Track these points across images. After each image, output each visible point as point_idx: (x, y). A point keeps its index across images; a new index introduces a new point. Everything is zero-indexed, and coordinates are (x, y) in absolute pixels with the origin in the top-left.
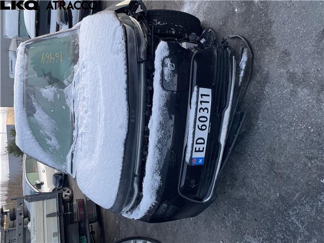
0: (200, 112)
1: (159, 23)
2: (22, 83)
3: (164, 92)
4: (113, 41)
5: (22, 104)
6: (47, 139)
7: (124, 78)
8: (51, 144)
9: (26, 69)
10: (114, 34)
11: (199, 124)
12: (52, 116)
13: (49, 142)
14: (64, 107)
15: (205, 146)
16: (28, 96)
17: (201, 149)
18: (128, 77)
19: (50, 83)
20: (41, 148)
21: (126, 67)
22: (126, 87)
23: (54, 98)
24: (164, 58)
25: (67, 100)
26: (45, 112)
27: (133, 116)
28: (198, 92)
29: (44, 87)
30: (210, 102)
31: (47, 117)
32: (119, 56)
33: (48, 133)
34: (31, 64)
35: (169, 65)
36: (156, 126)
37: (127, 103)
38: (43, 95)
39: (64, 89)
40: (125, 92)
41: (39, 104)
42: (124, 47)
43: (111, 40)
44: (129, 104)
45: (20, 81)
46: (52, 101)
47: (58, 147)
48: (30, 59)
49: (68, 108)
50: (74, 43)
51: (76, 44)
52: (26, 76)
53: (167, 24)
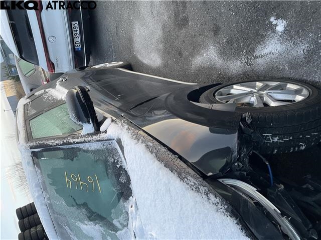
2: (45, 207)
16: (60, 227)
29: (82, 222)
34: (51, 184)
38: (84, 231)
39: (116, 231)
48: (45, 175)
50: (115, 164)
51: (118, 166)
52: (49, 199)
53: (291, 138)
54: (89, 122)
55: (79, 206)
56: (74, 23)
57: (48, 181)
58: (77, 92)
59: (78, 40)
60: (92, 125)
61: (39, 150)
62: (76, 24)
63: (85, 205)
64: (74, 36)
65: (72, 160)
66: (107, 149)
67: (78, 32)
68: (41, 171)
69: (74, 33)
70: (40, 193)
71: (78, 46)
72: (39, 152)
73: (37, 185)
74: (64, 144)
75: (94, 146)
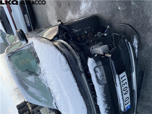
0: (123, 86)
1: (76, 31)
2: (15, 76)
3: (101, 86)
4: (61, 64)
5: (20, 85)
6: (39, 98)
7: (76, 84)
8: (43, 100)
9: (14, 69)
10: (60, 60)
11: (124, 92)
12: (38, 89)
13: (41, 99)
14: (42, 85)
15: (129, 100)
16: (22, 82)
17: (128, 102)
18: (77, 84)
19: (30, 74)
20: (38, 101)
21: (74, 79)
22: (78, 89)
23: (35, 81)
24: (95, 68)
25: (42, 82)
26: (34, 87)
27: (88, 102)
28: (119, 78)
29: (28, 77)
30: (127, 79)
31: (35, 89)
32: (68, 73)
33: (39, 96)
34: (16, 66)
35: (99, 71)
36: (102, 104)
37: (82, 96)
38: (29, 80)
39: (38, 76)
40: (78, 91)
41: (28, 84)
42: (69, 68)
43: (60, 63)
44: (83, 97)
45: (14, 75)
46: (35, 83)
47: (46, 101)
48: (13, 63)
49: (44, 85)
50: (33, 52)
51: (34, 52)
52: (16, 72)
53: (81, 29)
54: (24, 40)
55: (26, 71)
56: (25, 15)
57: (15, 65)
58: (19, 31)
59: (28, 22)
60: (25, 41)
61: (10, 54)
62: (26, 15)
63: (27, 70)
64: (26, 21)
65: (21, 55)
66: (30, 47)
67: (28, 19)
68: (12, 62)
69: (26, 19)
70: (13, 70)
71: (29, 25)
72: (10, 55)
73: (12, 68)
74: (17, 50)
75: (26, 48)
